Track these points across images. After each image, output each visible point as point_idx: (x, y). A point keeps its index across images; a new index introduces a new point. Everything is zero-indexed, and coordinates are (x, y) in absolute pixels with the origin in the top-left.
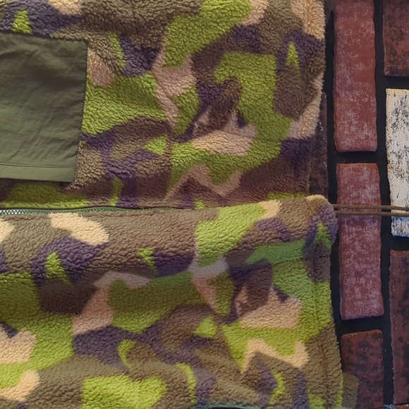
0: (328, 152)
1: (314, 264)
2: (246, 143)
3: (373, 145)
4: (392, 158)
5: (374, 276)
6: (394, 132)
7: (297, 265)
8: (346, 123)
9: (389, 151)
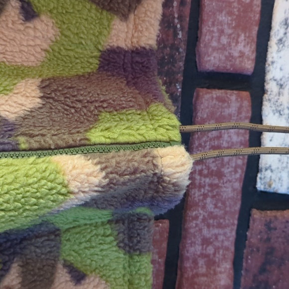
0: (185, 71)
1: (129, 229)
2: (39, 50)
3: (249, 66)
4: (271, 86)
5: (226, 244)
6: (279, 51)
7: (101, 231)
8: (215, 29)
9: (269, 76)
